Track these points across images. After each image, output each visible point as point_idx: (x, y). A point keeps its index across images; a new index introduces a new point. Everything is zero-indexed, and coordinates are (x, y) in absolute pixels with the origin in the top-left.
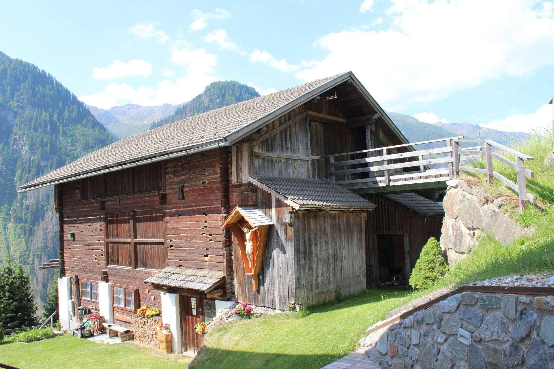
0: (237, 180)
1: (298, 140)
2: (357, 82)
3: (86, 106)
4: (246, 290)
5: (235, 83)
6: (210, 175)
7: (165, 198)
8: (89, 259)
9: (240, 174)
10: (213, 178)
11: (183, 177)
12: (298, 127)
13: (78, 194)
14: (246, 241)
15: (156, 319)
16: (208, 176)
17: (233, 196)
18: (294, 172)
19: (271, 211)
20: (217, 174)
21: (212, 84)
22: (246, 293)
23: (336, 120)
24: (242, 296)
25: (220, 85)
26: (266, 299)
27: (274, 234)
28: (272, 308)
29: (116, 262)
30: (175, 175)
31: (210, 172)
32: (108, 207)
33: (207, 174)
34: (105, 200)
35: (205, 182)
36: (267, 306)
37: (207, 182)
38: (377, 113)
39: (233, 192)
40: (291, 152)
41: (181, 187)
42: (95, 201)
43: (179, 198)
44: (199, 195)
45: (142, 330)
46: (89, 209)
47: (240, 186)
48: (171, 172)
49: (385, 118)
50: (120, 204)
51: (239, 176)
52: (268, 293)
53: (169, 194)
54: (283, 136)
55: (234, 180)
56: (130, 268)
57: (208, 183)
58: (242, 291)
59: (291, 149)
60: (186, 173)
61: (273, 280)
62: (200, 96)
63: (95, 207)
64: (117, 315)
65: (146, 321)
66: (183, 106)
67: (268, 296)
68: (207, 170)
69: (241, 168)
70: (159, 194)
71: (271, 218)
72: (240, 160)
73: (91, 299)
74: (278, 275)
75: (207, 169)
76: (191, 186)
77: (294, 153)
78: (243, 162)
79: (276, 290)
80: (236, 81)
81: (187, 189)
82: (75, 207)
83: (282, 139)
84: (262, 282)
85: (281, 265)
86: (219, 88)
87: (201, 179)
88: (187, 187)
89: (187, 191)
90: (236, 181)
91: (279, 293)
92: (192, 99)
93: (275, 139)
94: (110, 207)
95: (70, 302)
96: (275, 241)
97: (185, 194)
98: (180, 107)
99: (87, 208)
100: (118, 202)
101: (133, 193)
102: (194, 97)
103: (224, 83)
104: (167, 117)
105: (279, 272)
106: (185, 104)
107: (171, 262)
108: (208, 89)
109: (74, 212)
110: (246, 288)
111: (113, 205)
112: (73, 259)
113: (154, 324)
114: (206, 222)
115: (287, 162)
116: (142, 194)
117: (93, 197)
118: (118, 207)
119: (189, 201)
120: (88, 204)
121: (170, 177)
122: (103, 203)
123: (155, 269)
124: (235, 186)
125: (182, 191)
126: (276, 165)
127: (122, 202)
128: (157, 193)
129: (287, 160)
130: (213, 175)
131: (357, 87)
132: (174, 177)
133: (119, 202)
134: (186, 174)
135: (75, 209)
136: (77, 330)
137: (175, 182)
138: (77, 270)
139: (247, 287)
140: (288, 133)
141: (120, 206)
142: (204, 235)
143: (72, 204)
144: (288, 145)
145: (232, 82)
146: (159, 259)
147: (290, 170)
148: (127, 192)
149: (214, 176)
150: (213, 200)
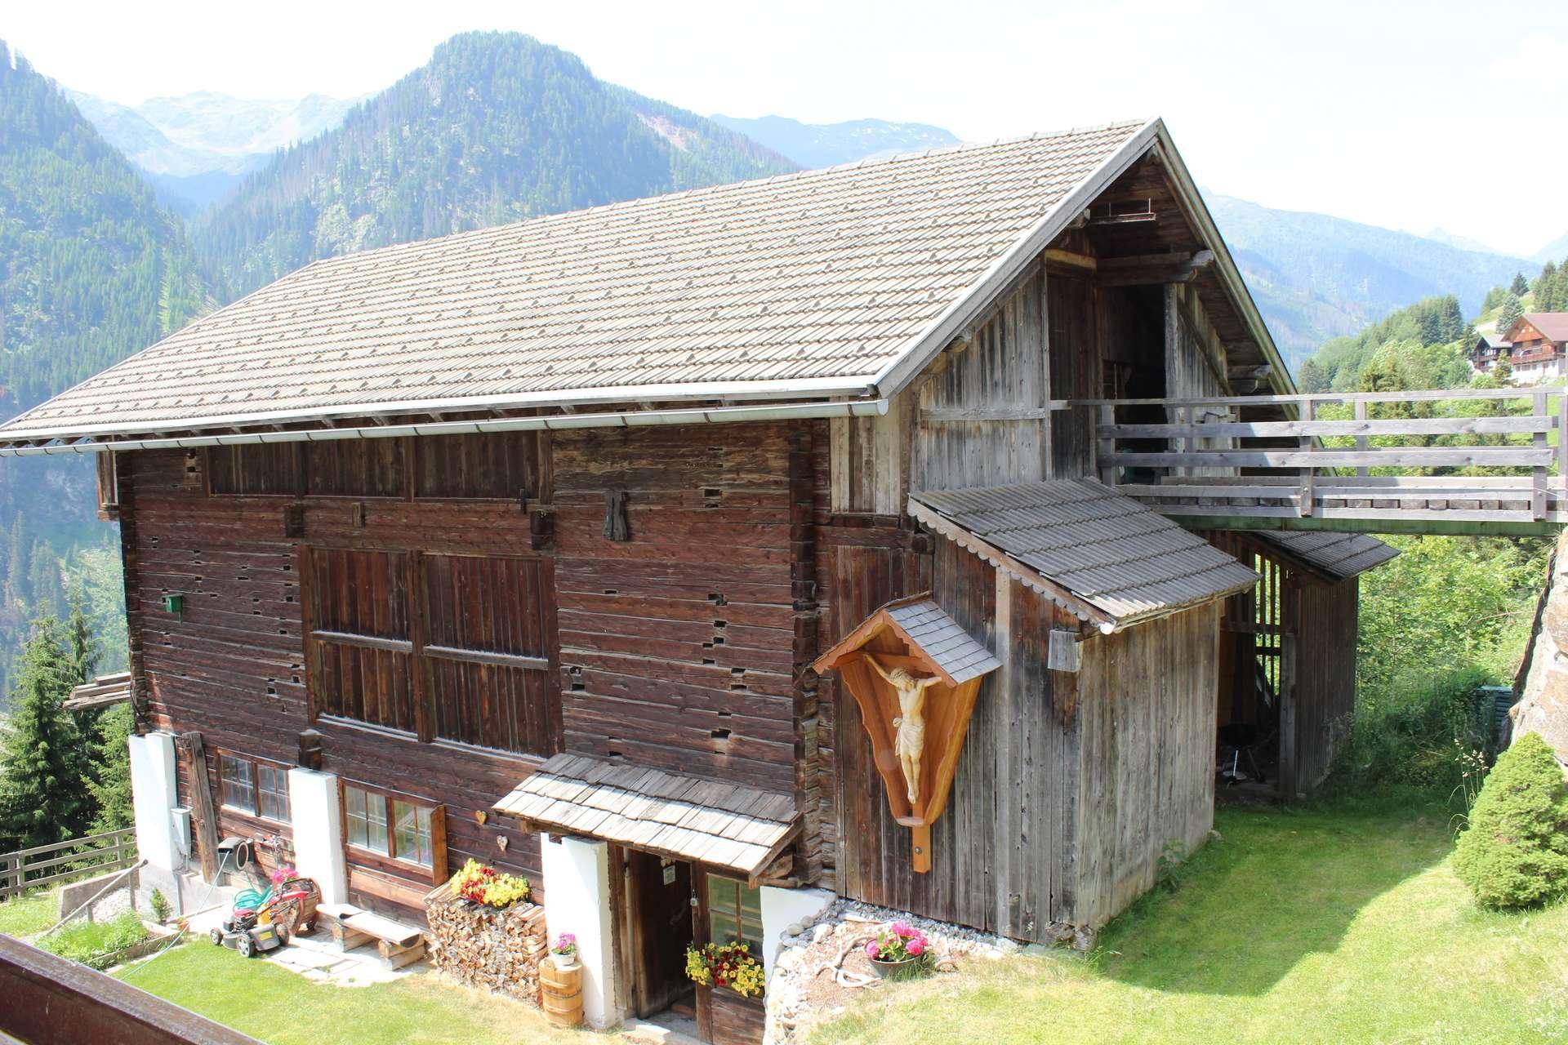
0: (852, 499)
1: (1021, 353)
2: (1171, 153)
3: (63, 92)
4: (879, 864)
5: (520, 40)
6: (737, 470)
7: (552, 525)
8: (247, 687)
9: (865, 481)
10: (751, 484)
11: (626, 464)
12: (1021, 309)
13: (192, 469)
14: (901, 716)
15: (525, 916)
16: (730, 471)
17: (835, 552)
18: (1010, 462)
19: (993, 623)
20: (769, 473)
21: (453, 40)
22: (879, 872)
23: (1075, 263)
24: (865, 876)
25: (478, 45)
26: (960, 901)
27: (1002, 698)
28: (978, 931)
29: (348, 706)
30: (592, 454)
31: (738, 459)
32: (315, 528)
33: (726, 465)
34: (304, 502)
35: (717, 493)
36: (962, 922)
37: (726, 492)
38: (1205, 248)
39: (837, 541)
40: (1004, 395)
41: (619, 498)
42: (262, 501)
43: (612, 534)
44: (693, 533)
45: (468, 944)
46: (238, 526)
47: (865, 523)
48: (575, 442)
49: (1224, 265)
50: (364, 524)
51: (860, 487)
52: (968, 882)
53: (568, 515)
54: (987, 346)
55: (839, 497)
56: (410, 737)
57: (729, 499)
58: (865, 863)
59: (1004, 385)
60: (636, 452)
61: (992, 848)
62: (418, 75)
63: (260, 520)
64: (364, 879)
65: (485, 917)
66: (368, 104)
67: (967, 892)
68: (727, 454)
69: (868, 462)
70: (524, 510)
71: (991, 646)
72: (863, 434)
73: (259, 814)
74: (1013, 832)
75: (725, 449)
76: (660, 499)
77: (1011, 400)
78: (878, 441)
79: (999, 878)
80: (524, 33)
81: (641, 507)
82: (184, 513)
83: (983, 356)
84: (946, 846)
85: (1025, 799)
86: (474, 53)
87: (703, 480)
88: (643, 499)
89: (638, 513)
90: (846, 503)
91: (1014, 886)
92: (392, 83)
93: (967, 360)
94: (323, 529)
95: (179, 814)
96: (1006, 720)
97: (636, 525)
98: (358, 106)
99: (234, 520)
100: (358, 518)
101: (416, 495)
102: (401, 76)
103: (489, 37)
104: (318, 135)
105: (1014, 824)
106: (371, 100)
107: (576, 739)
108: (440, 54)
109: (178, 529)
110: (879, 858)
111: (335, 523)
112: (181, 681)
113: (517, 931)
114: (720, 624)
115: (995, 430)
116: (457, 502)
117: (253, 490)
118: (356, 533)
119: (650, 548)
120: (235, 507)
121: (573, 459)
122: (297, 514)
123: (507, 749)
124: (845, 521)
125: (624, 514)
126: (970, 445)
127: (371, 518)
128: (519, 507)
129: (996, 424)
130: (750, 471)
131: (1170, 170)
132: (588, 461)
133: (363, 517)
134: (640, 457)
135: (182, 518)
136: (231, 927)
137: (592, 476)
138: (201, 716)
139: (884, 853)
140: (998, 334)
141: (366, 531)
142: (709, 666)
143: (170, 503)
144: (998, 375)
145: (513, 34)
146: (521, 720)
147: (1002, 459)
148: (390, 486)
149: (754, 476)
150: (749, 555)
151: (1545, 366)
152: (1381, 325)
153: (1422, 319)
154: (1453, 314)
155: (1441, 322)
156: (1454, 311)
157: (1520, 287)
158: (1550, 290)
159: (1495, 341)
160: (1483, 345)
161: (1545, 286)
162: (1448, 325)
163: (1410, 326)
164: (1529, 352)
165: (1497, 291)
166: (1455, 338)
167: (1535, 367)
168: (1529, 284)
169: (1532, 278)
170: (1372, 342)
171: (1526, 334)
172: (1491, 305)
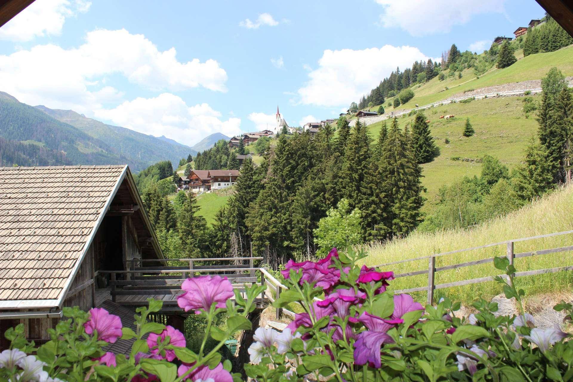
38: (136, 205)
151: (200, 188)
152: (146, 170)
153: (160, 169)
154: (169, 167)
155: (166, 170)
156: (170, 166)
157: (190, 159)
158: (199, 161)
159: (184, 178)
160: (181, 180)
161: (198, 160)
162: (168, 171)
163: (156, 171)
164: (195, 183)
165: (183, 160)
166: (171, 175)
167: (196, 188)
168: (192, 158)
169: (194, 156)
170: (143, 176)
171: (194, 177)
172: (181, 164)
